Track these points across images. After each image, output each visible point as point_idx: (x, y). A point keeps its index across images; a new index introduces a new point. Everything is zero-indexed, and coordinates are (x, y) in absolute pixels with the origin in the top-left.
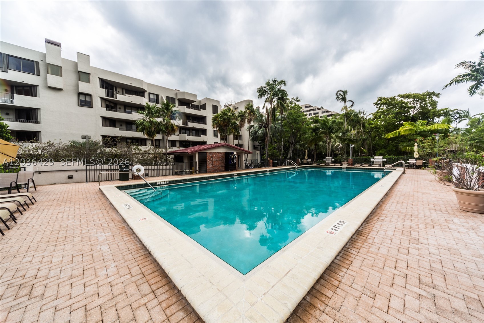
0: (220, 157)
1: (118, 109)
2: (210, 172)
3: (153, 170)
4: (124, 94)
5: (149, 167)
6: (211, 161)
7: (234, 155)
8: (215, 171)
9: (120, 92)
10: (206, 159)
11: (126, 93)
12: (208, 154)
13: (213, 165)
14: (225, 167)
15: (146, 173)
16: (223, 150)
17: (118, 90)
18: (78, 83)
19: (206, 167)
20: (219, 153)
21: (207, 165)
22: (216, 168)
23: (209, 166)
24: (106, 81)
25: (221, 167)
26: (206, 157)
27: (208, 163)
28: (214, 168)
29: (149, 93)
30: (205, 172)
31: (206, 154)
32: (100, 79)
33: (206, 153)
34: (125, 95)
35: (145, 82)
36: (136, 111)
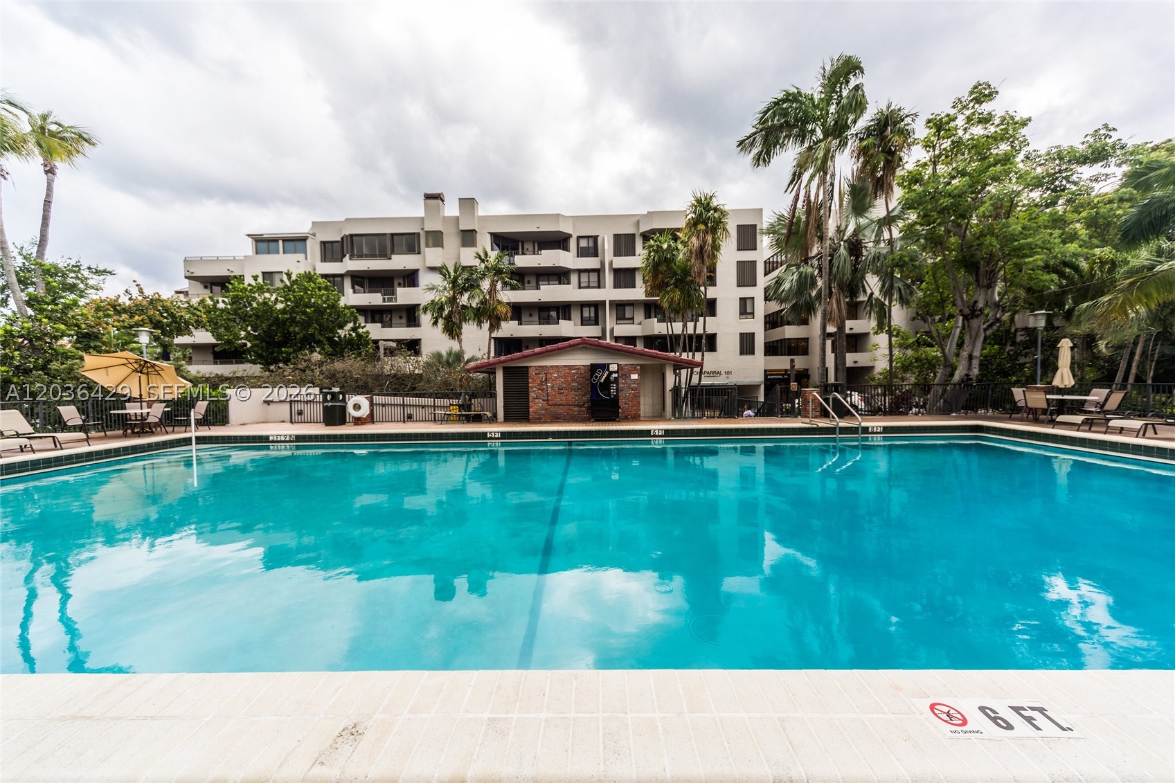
0: (574, 380)
1: (526, 285)
2: (539, 421)
3: (423, 408)
4: (536, 253)
5: (414, 401)
6: (542, 390)
7: (611, 373)
8: (556, 419)
9: (530, 250)
10: (528, 384)
11: (540, 249)
12: (532, 372)
13: (548, 400)
14: (589, 408)
15: (409, 413)
16: (582, 360)
17: (526, 246)
18: (459, 251)
19: (528, 407)
20: (570, 367)
21: (528, 401)
22: (560, 410)
23: (536, 405)
24: (504, 235)
25: (576, 409)
26: (528, 379)
27: (532, 395)
28: (553, 409)
29: (579, 238)
30: (525, 418)
31: (528, 371)
32: (491, 234)
33: (527, 367)
34: (538, 254)
35: (567, 215)
36: (547, 283)
